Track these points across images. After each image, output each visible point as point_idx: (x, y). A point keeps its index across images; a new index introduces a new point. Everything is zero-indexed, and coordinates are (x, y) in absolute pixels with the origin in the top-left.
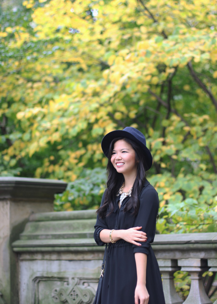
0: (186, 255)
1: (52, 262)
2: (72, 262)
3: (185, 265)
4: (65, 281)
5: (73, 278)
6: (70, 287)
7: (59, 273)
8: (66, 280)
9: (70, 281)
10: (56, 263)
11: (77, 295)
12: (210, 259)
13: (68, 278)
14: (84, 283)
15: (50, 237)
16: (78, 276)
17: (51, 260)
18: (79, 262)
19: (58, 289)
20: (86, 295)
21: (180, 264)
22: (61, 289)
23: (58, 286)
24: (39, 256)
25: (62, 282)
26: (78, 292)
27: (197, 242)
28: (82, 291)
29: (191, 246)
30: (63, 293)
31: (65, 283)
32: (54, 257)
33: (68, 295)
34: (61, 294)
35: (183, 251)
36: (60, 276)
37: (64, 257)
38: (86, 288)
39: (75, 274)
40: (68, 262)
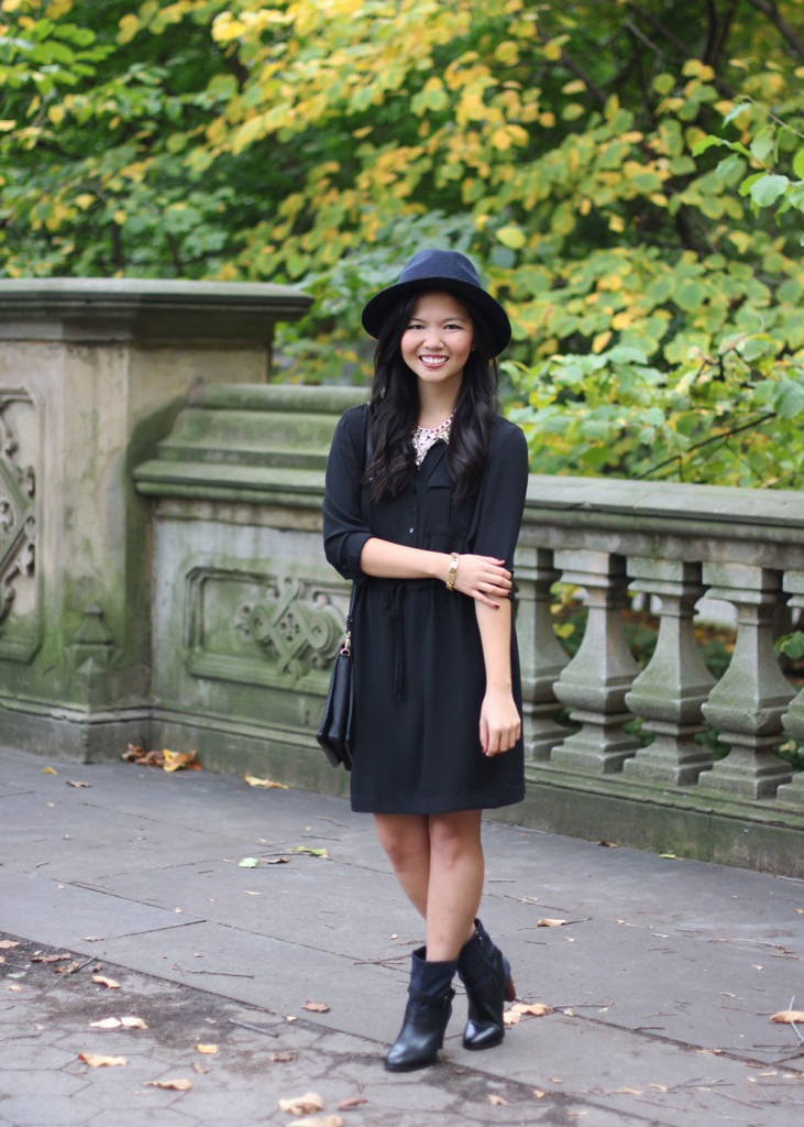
0: (575, 539)
1: (237, 528)
2: (287, 535)
3: (572, 567)
4: (270, 586)
5: (288, 580)
6: (282, 604)
7: (254, 561)
8: (272, 583)
9: (282, 587)
10: (247, 534)
11: (297, 626)
12: (632, 556)
13: (275, 578)
14: (316, 595)
15: (235, 458)
16: (300, 575)
17: (233, 523)
18: (304, 535)
19: (252, 605)
20: (317, 629)
21: (559, 562)
22: (259, 607)
23: (251, 595)
24: (205, 511)
25: (264, 587)
26: (299, 619)
27: (596, 509)
28: (308, 616)
29: (583, 517)
30: (263, 619)
31: (270, 591)
32: (243, 515)
33: (275, 625)
34: (257, 622)
35: (567, 528)
36: (257, 570)
37: (269, 518)
38: (320, 608)
39: (294, 568)
40: (276, 533)
